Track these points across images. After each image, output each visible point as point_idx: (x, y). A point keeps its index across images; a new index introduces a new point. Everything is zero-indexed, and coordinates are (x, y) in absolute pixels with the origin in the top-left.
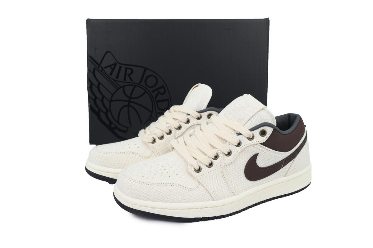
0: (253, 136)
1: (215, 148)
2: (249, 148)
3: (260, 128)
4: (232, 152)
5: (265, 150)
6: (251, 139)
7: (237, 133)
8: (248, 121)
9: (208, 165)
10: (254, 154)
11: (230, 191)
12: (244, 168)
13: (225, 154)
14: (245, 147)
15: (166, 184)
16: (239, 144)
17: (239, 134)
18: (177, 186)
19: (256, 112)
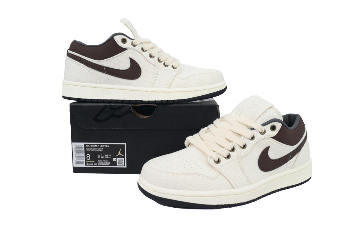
0: (265, 131)
1: (232, 142)
2: (261, 141)
3: (271, 123)
4: (247, 145)
5: (276, 143)
6: (263, 133)
7: (250, 128)
8: (259, 117)
9: (226, 157)
10: (266, 147)
11: (247, 180)
12: (258, 159)
13: (241, 147)
14: (258, 140)
15: (190, 174)
16: (253, 138)
17: (252, 129)
18: (200, 175)
19: (266, 110)
